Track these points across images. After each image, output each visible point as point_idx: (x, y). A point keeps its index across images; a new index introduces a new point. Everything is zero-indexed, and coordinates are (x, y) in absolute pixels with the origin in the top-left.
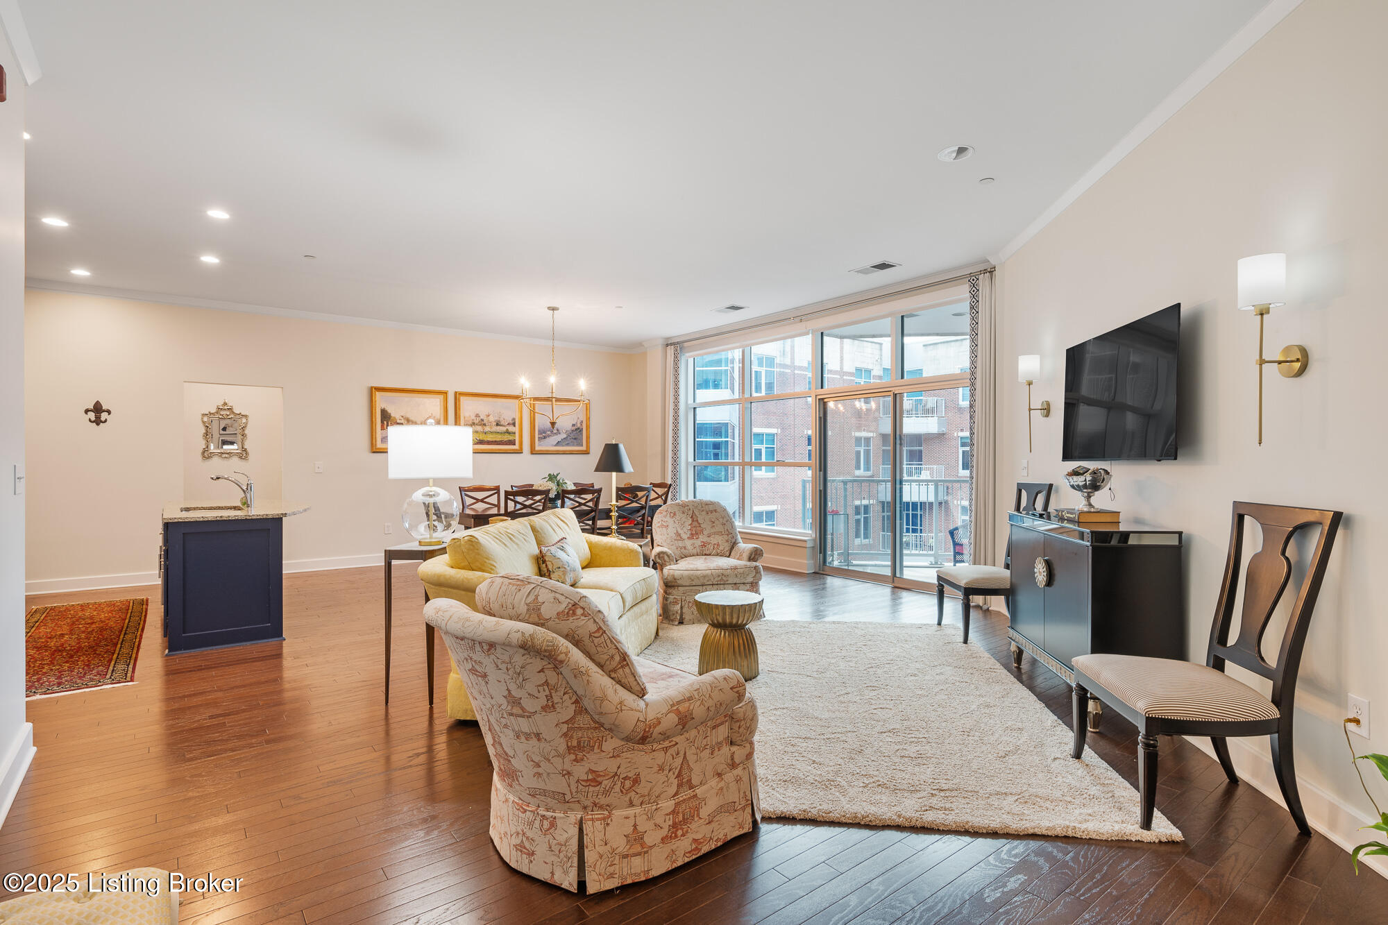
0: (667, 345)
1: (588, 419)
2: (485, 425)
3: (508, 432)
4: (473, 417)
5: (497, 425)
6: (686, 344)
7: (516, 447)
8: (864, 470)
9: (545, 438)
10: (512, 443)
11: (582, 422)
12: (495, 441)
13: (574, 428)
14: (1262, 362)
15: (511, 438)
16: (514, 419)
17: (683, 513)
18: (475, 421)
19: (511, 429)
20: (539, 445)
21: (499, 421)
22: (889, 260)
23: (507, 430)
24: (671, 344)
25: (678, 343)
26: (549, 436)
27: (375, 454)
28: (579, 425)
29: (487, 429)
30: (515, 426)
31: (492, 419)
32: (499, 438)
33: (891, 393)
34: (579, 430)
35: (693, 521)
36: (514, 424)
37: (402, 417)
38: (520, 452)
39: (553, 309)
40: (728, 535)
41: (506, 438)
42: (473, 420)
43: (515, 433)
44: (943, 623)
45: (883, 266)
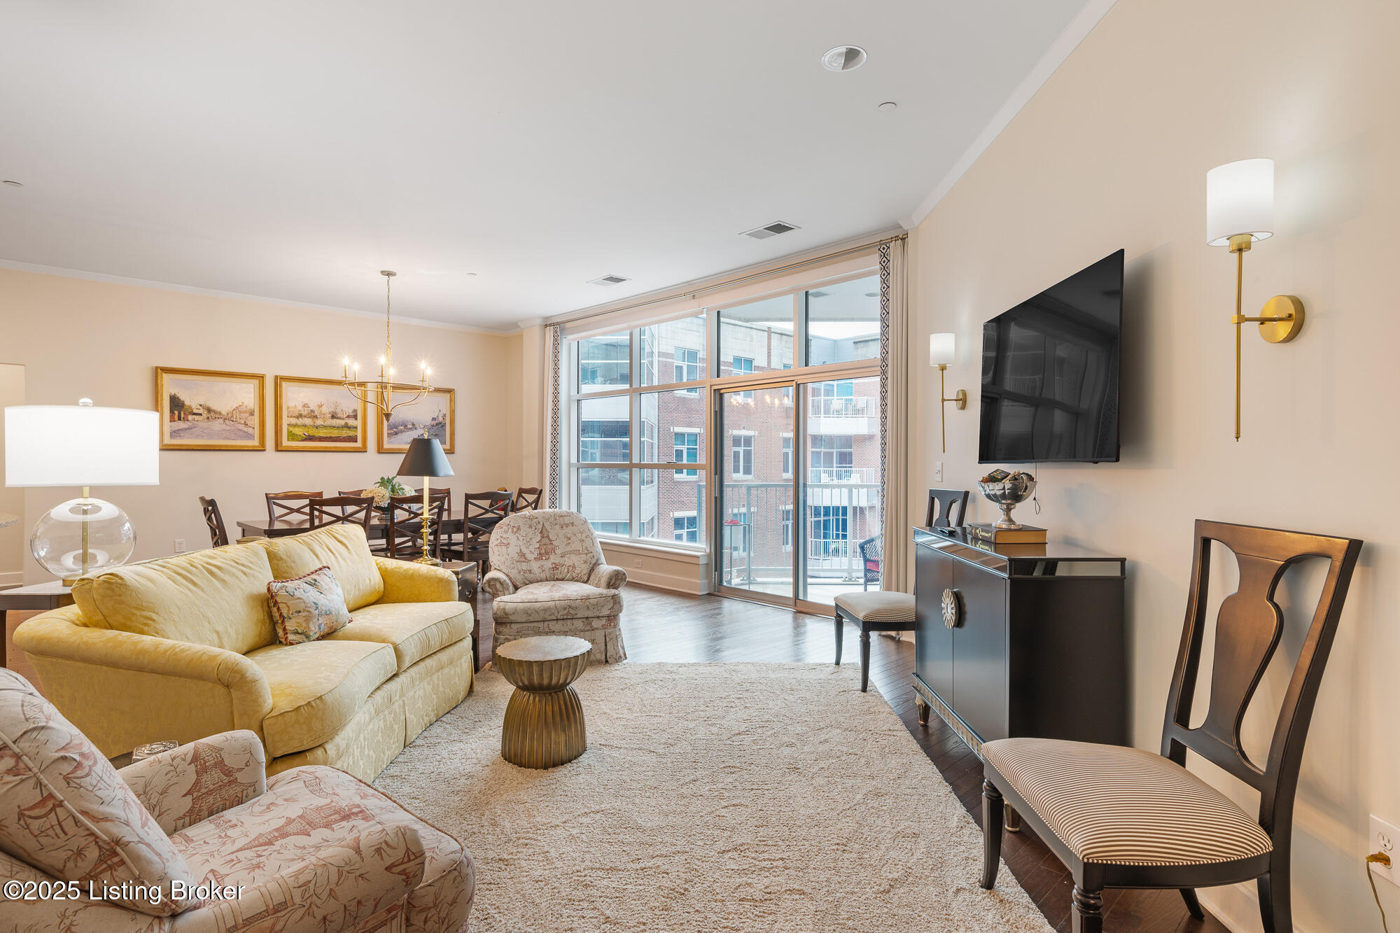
0: (546, 326)
1: (453, 412)
2: (316, 417)
3: (347, 426)
4: (300, 407)
5: (333, 417)
6: (568, 325)
7: (359, 444)
8: (744, 473)
9: (396, 433)
10: (354, 439)
11: (445, 415)
12: (330, 437)
13: (434, 423)
14: (1241, 319)
15: (351, 433)
16: (355, 411)
17: (531, 527)
18: (303, 413)
19: (351, 422)
20: (388, 443)
21: (336, 413)
22: (786, 221)
23: (346, 423)
24: (550, 325)
25: (558, 323)
26: (402, 432)
28: (441, 419)
29: (319, 422)
30: (356, 419)
31: (325, 410)
32: (335, 433)
33: (794, 383)
34: (442, 425)
35: (542, 537)
36: (355, 417)
37: (201, 405)
38: (363, 450)
39: (389, 274)
40: (586, 554)
41: (345, 433)
42: (300, 411)
43: (356, 428)
44: (842, 661)
45: (779, 228)
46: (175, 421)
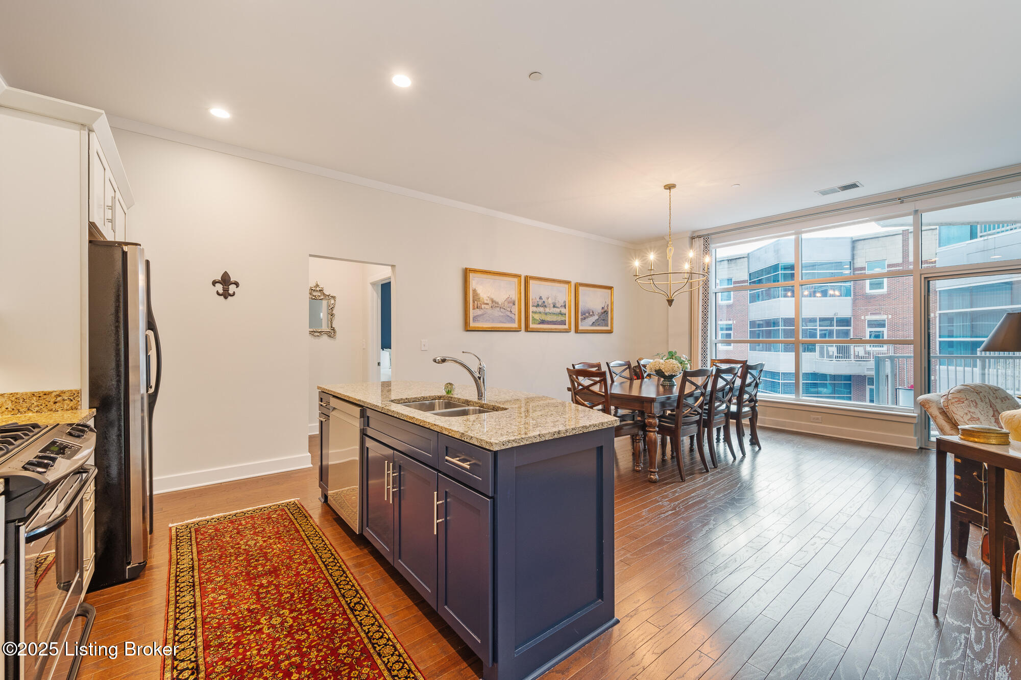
0: (693, 238)
1: (612, 303)
2: (545, 306)
3: (561, 314)
4: (538, 300)
5: (554, 306)
6: (713, 236)
7: (566, 327)
9: (585, 319)
10: (563, 323)
11: (608, 306)
12: (553, 321)
13: (603, 311)
15: (563, 319)
16: (565, 302)
18: (539, 303)
19: (563, 310)
20: (581, 325)
21: (555, 303)
23: (561, 311)
25: (705, 235)
26: (587, 317)
27: (468, 332)
28: (606, 308)
29: (547, 310)
30: (565, 308)
31: (550, 301)
32: (555, 318)
34: (606, 312)
36: (565, 306)
37: (488, 297)
38: (567, 331)
39: (670, 187)
41: (560, 318)
42: (538, 302)
43: (565, 314)
46: (475, 309)
